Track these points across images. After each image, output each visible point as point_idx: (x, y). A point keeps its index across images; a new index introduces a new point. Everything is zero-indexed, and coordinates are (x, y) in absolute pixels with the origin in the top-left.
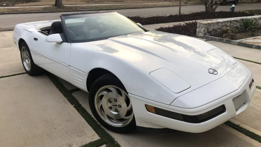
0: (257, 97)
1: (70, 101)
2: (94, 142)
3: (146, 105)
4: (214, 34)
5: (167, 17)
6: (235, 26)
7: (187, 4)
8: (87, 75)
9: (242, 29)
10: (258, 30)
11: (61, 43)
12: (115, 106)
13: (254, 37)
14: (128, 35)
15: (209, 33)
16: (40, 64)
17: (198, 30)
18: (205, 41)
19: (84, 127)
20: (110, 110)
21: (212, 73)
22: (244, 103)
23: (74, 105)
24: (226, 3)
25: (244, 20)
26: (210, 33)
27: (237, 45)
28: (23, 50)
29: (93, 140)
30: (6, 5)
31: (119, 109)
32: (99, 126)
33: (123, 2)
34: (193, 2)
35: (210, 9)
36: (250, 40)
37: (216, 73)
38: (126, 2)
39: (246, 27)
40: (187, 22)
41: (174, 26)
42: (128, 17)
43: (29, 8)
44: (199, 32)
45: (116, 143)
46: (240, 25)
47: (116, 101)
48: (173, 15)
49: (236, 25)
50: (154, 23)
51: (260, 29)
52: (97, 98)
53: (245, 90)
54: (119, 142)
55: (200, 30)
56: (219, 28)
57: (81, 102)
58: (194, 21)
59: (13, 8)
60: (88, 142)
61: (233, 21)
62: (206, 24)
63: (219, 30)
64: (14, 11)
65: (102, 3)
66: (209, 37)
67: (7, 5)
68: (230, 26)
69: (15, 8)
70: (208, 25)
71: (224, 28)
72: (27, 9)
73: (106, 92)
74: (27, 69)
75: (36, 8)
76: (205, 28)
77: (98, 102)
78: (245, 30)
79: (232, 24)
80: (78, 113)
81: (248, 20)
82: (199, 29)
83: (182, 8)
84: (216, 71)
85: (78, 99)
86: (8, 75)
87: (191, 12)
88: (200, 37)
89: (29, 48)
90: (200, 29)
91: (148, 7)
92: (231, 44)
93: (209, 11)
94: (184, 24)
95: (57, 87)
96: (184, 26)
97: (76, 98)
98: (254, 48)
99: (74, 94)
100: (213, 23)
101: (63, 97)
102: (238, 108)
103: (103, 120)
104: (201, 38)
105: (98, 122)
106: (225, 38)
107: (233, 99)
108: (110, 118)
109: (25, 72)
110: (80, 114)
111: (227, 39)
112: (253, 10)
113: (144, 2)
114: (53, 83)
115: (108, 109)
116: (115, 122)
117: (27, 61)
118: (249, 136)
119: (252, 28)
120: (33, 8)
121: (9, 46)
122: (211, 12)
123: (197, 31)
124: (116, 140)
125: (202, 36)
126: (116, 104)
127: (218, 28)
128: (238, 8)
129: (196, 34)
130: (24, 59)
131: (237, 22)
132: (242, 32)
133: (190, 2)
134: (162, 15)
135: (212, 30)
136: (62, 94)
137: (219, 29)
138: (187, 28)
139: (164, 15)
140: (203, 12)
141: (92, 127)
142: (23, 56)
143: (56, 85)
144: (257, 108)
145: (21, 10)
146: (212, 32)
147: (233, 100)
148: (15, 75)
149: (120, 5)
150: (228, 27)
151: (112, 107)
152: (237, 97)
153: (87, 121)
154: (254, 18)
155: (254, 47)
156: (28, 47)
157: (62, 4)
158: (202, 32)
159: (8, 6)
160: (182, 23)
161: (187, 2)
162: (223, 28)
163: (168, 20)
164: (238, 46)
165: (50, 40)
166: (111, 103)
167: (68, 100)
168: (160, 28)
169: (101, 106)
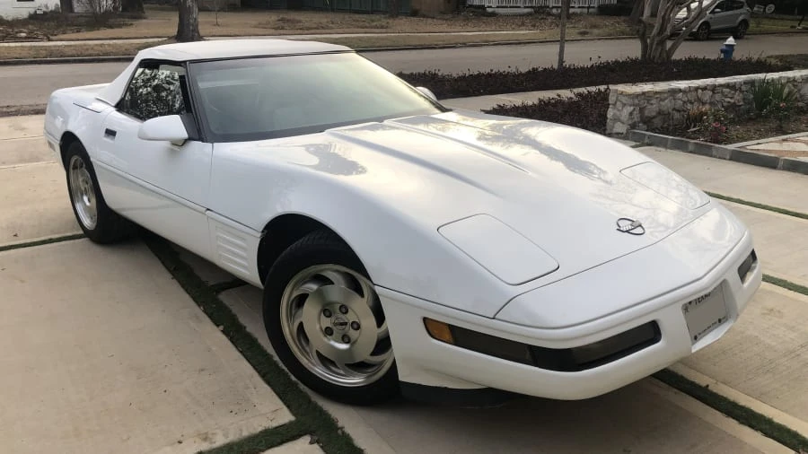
0: (772, 310)
1: (210, 317)
2: (277, 428)
3: (425, 320)
4: (662, 127)
5: (521, 74)
6: (729, 102)
7: (587, 37)
8: (259, 235)
9: (748, 111)
10: (798, 114)
11: (186, 141)
12: (342, 324)
13: (785, 137)
14: (386, 122)
15: (645, 123)
16: (124, 209)
17: (610, 113)
18: (633, 147)
19: (248, 388)
20: (325, 340)
21: (627, 231)
22: (720, 321)
23: (221, 327)
24: (709, 34)
25: (757, 84)
26: (648, 122)
27: (730, 159)
28: (75, 168)
29: (275, 424)
30: (26, 38)
31: (353, 334)
32: (295, 384)
33: (387, 27)
34: (607, 30)
35: (656, 49)
36: (770, 146)
37: (639, 230)
38: (399, 28)
39: (761, 106)
40: (583, 90)
41: (540, 101)
42: (401, 75)
43: (97, 45)
44: (617, 119)
45: (340, 432)
46: (744, 99)
47: (344, 310)
48: (540, 69)
49: (731, 98)
50: (479, 91)
51: (805, 113)
52: (287, 305)
53: (724, 283)
54: (348, 430)
55: (618, 113)
56: (677, 107)
57: (243, 320)
58: (602, 88)
59: (50, 47)
60: (260, 429)
61: (721, 86)
62: (637, 96)
63: (677, 115)
64: (50, 56)
65: (323, 31)
66: (645, 135)
67: (29, 38)
68: (711, 103)
69: (55, 46)
70: (643, 97)
71: (694, 109)
72: (92, 49)
73: (314, 287)
74: (87, 222)
75: (120, 46)
76: (632, 108)
77: (291, 316)
78: (759, 115)
79: (718, 97)
80: (234, 349)
81: (768, 83)
82: (615, 111)
83: (568, 48)
84: (640, 226)
85: (235, 310)
86: (29, 241)
87: (595, 61)
88: (618, 134)
89: (92, 159)
90: (619, 110)
91: (465, 45)
92: (711, 156)
93: (654, 57)
94: (573, 96)
95: (175, 277)
96: (571, 103)
97: (231, 307)
98: (780, 169)
99: (225, 298)
100: (656, 93)
101: (192, 303)
102: (700, 334)
103: (306, 366)
104: (620, 138)
105: (290, 374)
106: (693, 139)
107: (686, 304)
108: (325, 361)
109: (81, 232)
110: (241, 352)
111: (700, 141)
112: (793, 56)
113: (453, 30)
114: (163, 263)
115: (322, 336)
116: (342, 372)
117: (85, 199)
118: (733, 418)
119: (779, 109)
120: (109, 45)
121: (35, 158)
122: (659, 61)
123: (608, 116)
124: (340, 424)
125: (625, 132)
126: (344, 318)
127: (674, 109)
128: (744, 50)
129: (605, 125)
130: (77, 193)
131: (736, 90)
132: (750, 119)
133: (596, 31)
134: (507, 70)
135: (654, 114)
136: (187, 296)
137: (679, 111)
138: (579, 107)
139: (513, 70)
140: (634, 62)
141: (273, 389)
142: (73, 185)
143: (172, 269)
144: (768, 341)
145: (74, 52)
146: (654, 120)
147: (686, 308)
148: (51, 241)
149: (377, 38)
150: (704, 104)
151: (334, 328)
152: (699, 300)
153: (259, 372)
154: (789, 78)
155: (781, 163)
156: (89, 158)
157: (198, 33)
158: (622, 118)
159: (35, 38)
160: (566, 94)
161: (588, 30)
162: (689, 106)
163: (523, 82)
164: (731, 162)
165: (151, 135)
166: (329, 316)
167: (205, 311)
168: (496, 107)
169: (301, 325)
